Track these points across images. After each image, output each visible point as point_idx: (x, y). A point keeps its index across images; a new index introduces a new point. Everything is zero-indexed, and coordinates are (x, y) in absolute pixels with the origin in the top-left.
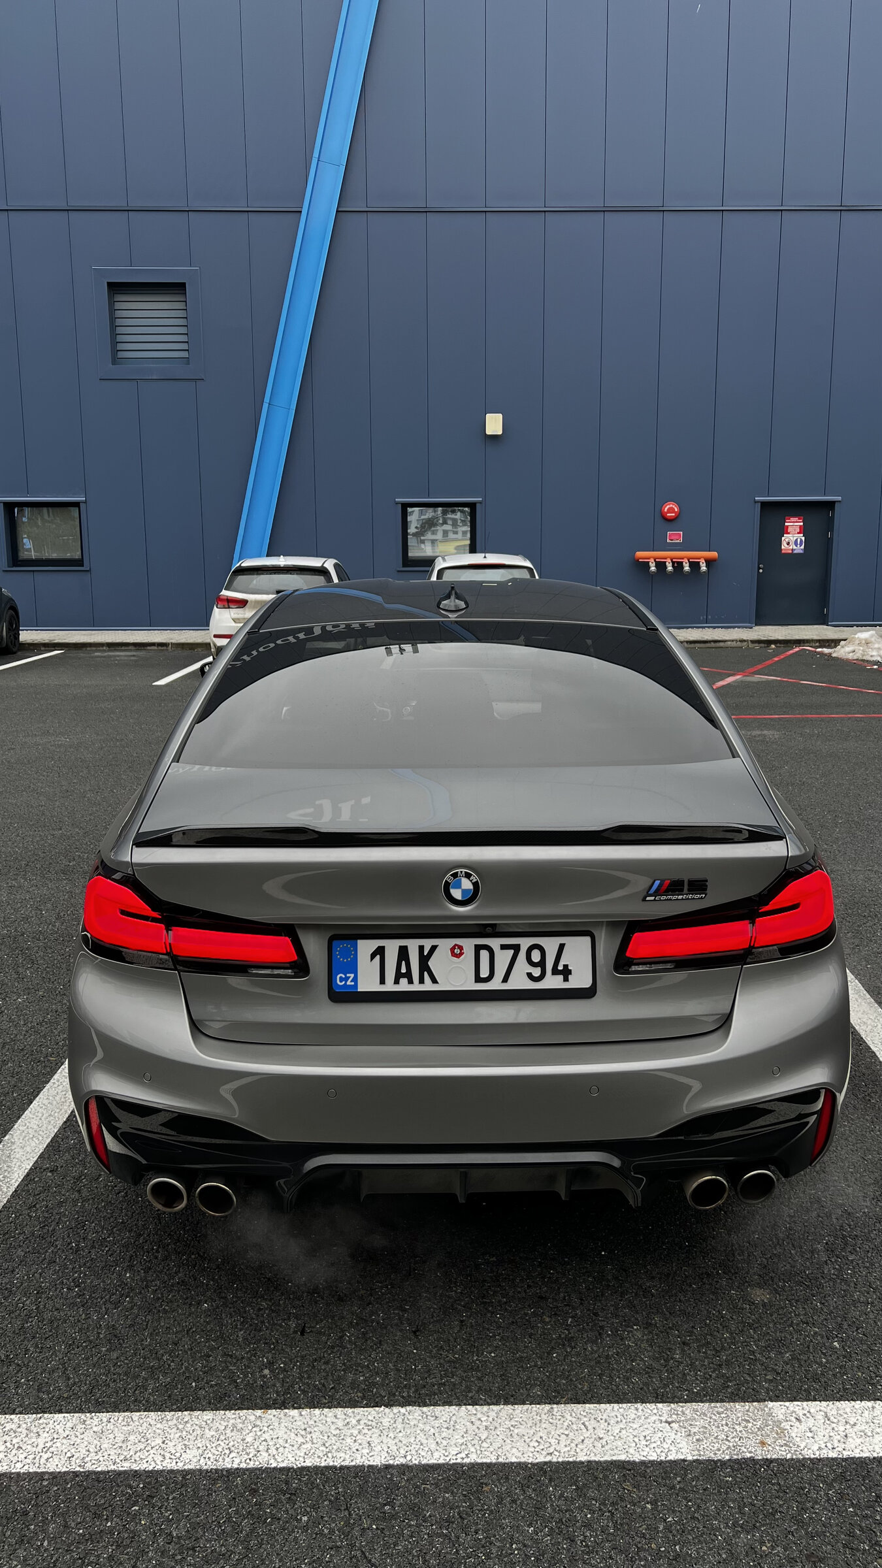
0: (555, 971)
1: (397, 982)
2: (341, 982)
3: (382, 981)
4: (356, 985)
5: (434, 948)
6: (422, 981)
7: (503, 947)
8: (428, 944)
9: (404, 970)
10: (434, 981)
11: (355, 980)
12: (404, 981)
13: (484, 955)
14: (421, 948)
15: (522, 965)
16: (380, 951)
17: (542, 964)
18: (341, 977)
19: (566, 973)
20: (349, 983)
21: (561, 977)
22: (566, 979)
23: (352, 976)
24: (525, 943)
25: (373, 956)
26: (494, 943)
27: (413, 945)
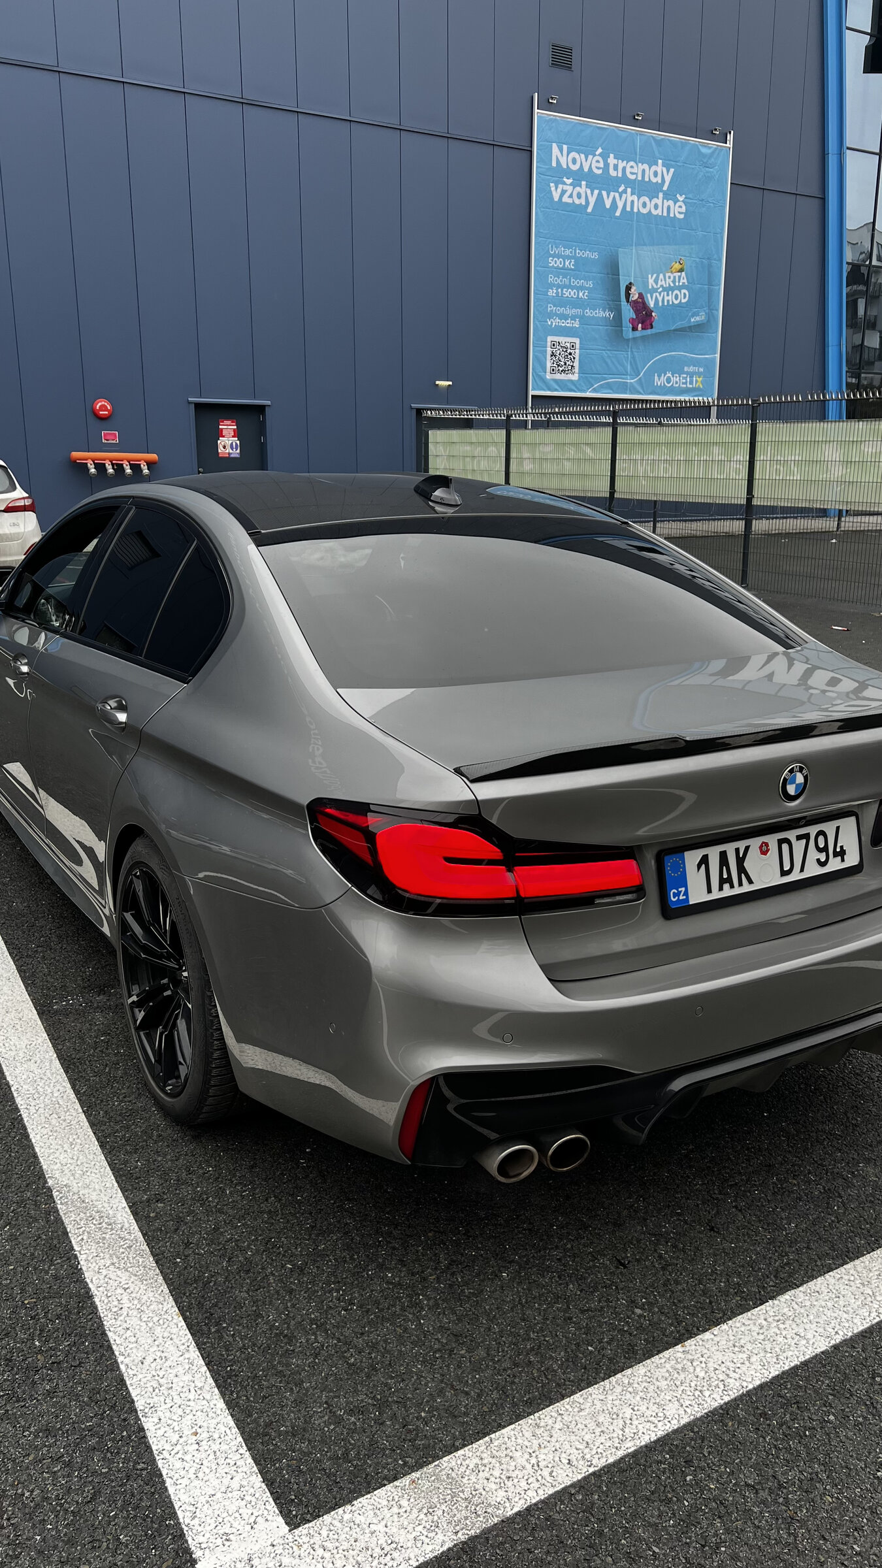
0: (836, 854)
1: (721, 889)
2: (674, 898)
3: (709, 891)
4: (687, 899)
5: (747, 848)
6: (740, 884)
7: (799, 838)
8: (742, 845)
9: (725, 876)
10: (750, 882)
11: (686, 893)
12: (726, 886)
13: (785, 847)
14: (737, 850)
15: (813, 854)
16: (705, 860)
17: (825, 849)
18: (674, 893)
19: (841, 854)
20: (681, 898)
21: (839, 858)
22: (843, 860)
23: (683, 889)
24: (813, 830)
25: (699, 867)
26: (791, 835)
27: (730, 848)
